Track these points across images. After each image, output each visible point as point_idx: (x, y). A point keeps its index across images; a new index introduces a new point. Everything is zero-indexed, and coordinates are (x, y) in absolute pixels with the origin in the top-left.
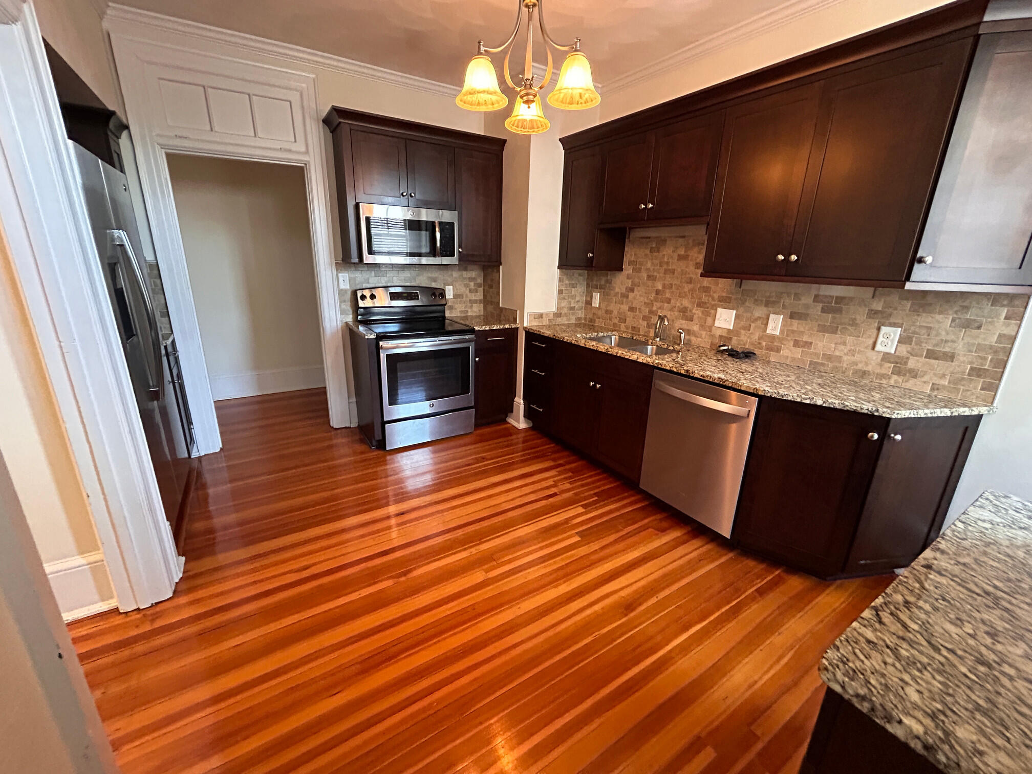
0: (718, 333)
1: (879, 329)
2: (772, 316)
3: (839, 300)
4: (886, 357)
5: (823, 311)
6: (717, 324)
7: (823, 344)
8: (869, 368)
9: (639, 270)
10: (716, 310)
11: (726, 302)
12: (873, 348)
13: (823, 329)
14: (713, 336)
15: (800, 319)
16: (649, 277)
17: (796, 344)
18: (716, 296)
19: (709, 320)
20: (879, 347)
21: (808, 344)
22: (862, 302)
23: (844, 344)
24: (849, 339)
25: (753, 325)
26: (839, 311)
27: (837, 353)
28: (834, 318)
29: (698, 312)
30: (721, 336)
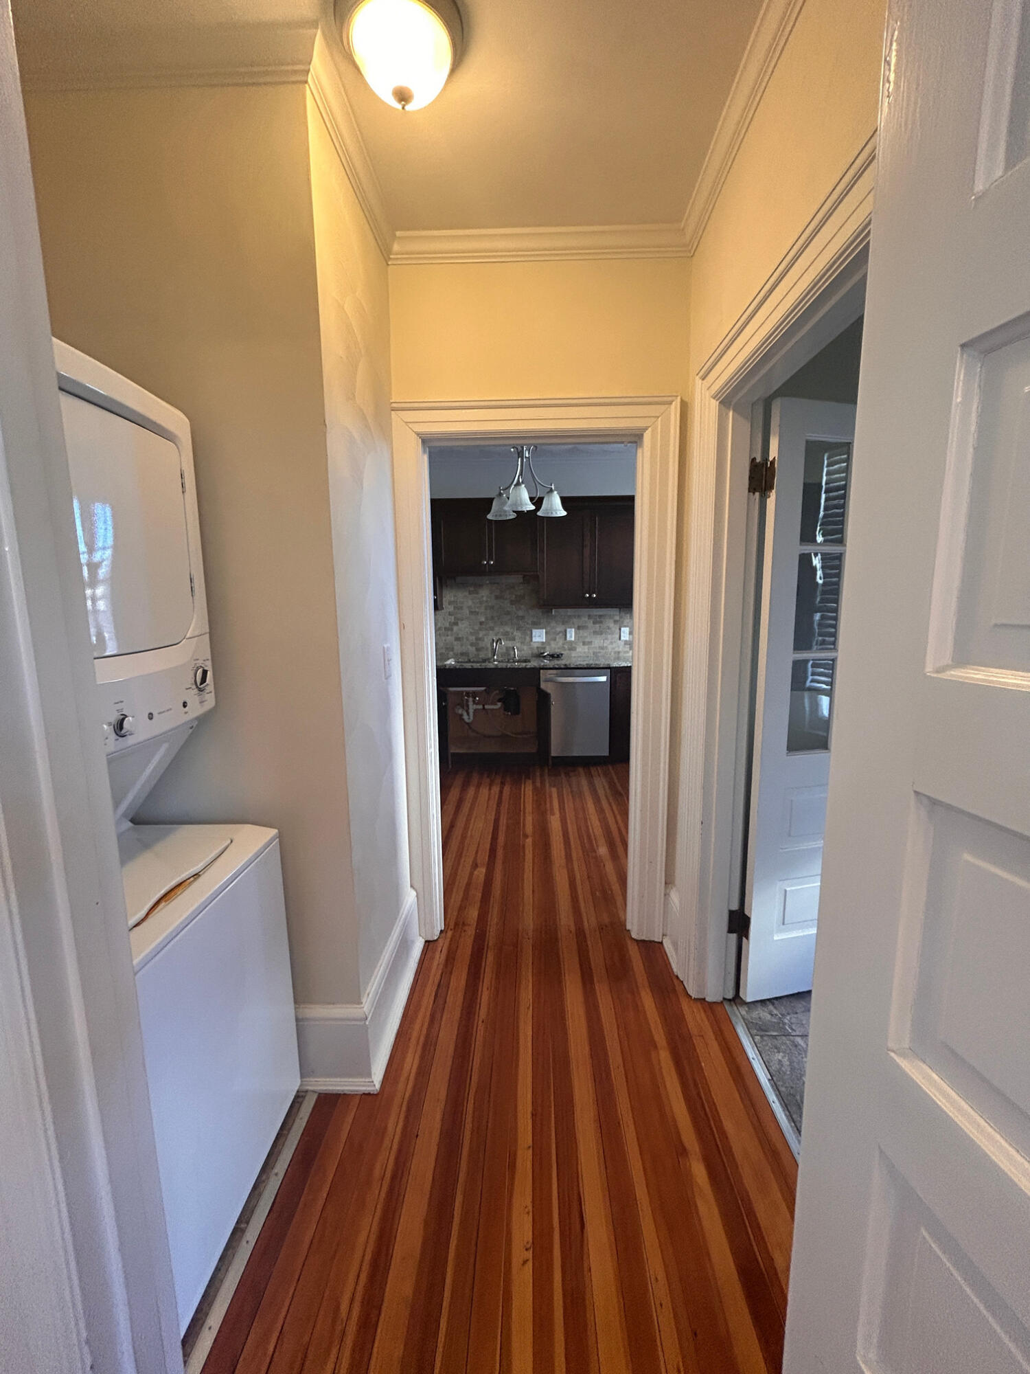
0: (535, 645)
1: (620, 629)
2: (568, 630)
3: (600, 616)
4: (626, 643)
5: (594, 623)
6: (534, 640)
7: (597, 642)
8: (620, 650)
9: (461, 608)
10: (531, 631)
11: (537, 625)
12: (620, 639)
13: (595, 633)
14: (532, 649)
15: (583, 629)
16: (471, 613)
17: (584, 643)
18: (530, 622)
19: (528, 638)
20: (622, 638)
21: (590, 643)
22: (611, 617)
23: (606, 639)
24: (609, 636)
25: (558, 637)
26: (601, 622)
27: (605, 645)
28: (600, 627)
29: (517, 634)
30: (538, 648)
